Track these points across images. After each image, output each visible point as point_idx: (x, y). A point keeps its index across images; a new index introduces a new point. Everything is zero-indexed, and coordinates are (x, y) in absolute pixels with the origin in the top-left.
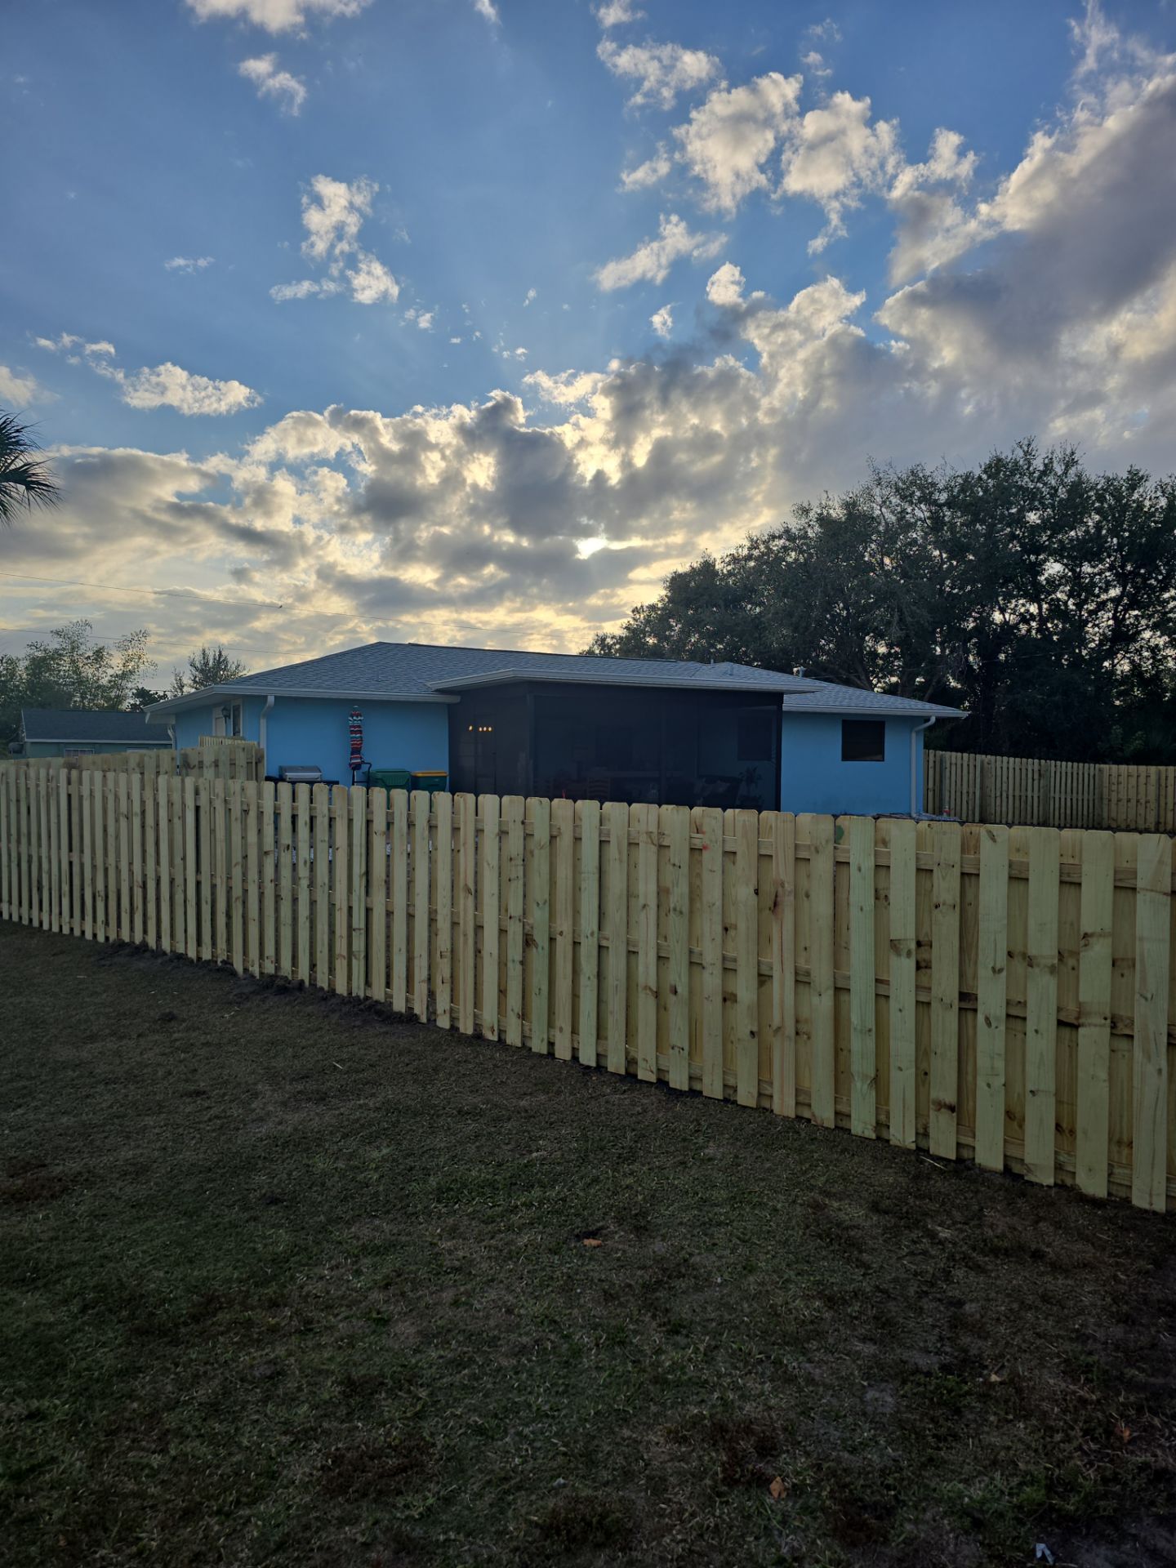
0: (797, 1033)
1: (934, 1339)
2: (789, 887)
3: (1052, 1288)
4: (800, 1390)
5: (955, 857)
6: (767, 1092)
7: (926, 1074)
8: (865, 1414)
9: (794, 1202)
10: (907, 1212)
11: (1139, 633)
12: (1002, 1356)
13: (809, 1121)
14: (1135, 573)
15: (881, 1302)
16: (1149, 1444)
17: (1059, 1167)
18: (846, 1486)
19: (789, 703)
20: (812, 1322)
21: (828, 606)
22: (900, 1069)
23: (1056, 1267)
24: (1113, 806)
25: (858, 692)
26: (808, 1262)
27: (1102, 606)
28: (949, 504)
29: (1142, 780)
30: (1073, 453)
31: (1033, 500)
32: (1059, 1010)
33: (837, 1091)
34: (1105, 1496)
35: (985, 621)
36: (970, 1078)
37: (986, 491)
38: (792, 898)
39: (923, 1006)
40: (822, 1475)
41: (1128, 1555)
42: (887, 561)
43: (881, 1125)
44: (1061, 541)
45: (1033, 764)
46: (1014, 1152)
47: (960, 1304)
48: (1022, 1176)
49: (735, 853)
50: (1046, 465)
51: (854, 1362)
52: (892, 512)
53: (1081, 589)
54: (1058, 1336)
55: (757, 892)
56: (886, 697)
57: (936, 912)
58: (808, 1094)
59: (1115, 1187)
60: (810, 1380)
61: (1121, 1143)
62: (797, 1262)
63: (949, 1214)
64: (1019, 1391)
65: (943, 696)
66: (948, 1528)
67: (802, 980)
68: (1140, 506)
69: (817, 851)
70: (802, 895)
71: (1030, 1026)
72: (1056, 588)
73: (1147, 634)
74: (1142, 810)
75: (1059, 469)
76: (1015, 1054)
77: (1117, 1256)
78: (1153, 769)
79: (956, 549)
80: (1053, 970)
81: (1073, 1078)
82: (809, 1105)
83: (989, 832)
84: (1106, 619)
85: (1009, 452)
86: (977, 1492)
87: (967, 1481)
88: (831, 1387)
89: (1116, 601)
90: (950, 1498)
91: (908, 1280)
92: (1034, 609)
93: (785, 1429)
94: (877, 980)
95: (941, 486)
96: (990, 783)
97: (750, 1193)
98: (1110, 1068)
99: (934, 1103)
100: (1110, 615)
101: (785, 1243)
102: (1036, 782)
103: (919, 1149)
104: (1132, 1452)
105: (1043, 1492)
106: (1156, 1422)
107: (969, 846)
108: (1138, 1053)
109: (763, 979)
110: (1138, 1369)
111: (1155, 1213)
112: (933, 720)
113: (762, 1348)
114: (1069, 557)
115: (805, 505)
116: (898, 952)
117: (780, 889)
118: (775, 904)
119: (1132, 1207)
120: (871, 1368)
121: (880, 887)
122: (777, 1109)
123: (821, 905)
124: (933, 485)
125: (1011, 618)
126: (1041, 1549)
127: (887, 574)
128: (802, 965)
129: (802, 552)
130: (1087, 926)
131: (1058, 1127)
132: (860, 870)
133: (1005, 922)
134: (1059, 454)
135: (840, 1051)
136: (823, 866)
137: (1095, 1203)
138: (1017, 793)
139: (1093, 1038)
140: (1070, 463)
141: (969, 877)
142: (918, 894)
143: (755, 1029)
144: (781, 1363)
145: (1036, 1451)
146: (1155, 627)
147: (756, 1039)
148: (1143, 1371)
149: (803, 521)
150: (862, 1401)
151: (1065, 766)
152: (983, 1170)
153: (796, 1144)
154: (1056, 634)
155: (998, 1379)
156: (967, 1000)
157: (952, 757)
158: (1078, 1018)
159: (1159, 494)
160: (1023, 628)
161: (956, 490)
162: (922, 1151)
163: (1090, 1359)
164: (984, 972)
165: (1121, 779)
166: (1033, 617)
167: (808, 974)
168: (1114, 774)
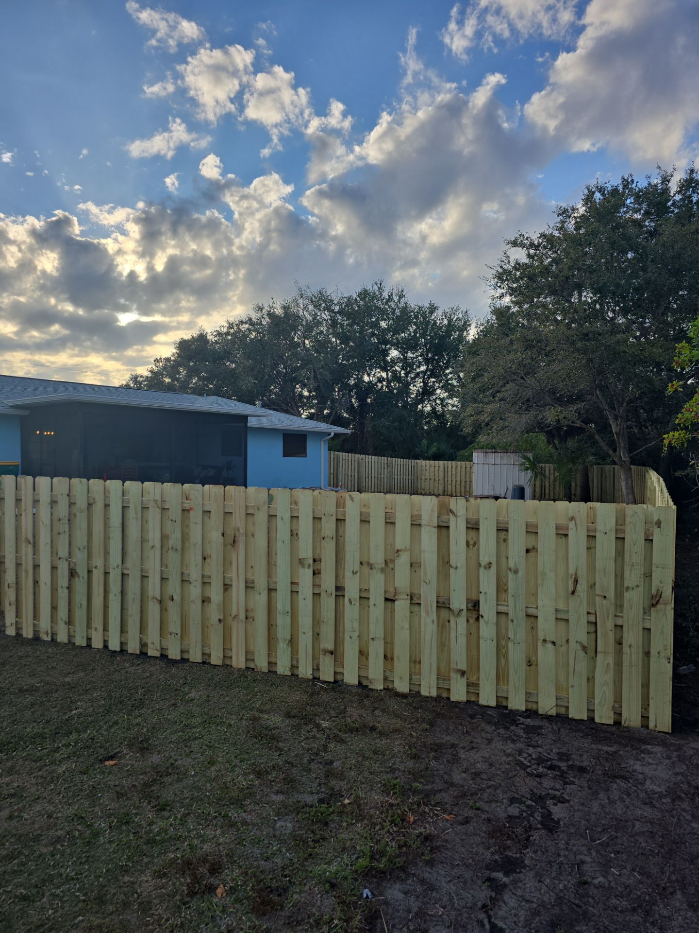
0: (246, 618)
1: (315, 785)
2: (242, 531)
3: (379, 745)
4: (238, 829)
5: (333, 510)
6: (229, 655)
7: (318, 634)
8: (275, 836)
9: (242, 718)
10: (305, 715)
11: (435, 390)
12: (351, 788)
13: (253, 669)
14: (433, 359)
15: (288, 770)
16: (422, 822)
17: (386, 679)
18: (262, 880)
19: (252, 422)
20: (248, 788)
21: (275, 366)
22: (304, 633)
23: (382, 734)
24: (423, 483)
25: (292, 417)
26: (247, 753)
27: (417, 375)
28: (339, 312)
29: (437, 468)
30: (402, 291)
31: (383, 315)
32: (386, 592)
33: (269, 650)
34: (399, 856)
35: (360, 380)
36: (341, 634)
37: (359, 307)
38: (244, 537)
39: (317, 595)
40: (247, 878)
41: (410, 885)
42: (307, 342)
43: (294, 667)
44: (397, 339)
45: (384, 460)
46: (363, 674)
47: (332, 762)
48: (367, 686)
49: (210, 512)
50: (389, 296)
51: (271, 807)
52: (310, 314)
53: (408, 365)
54: (381, 772)
55: (223, 535)
56: (311, 421)
57: (323, 542)
58: (253, 653)
59: (413, 686)
60: (245, 823)
61: (415, 661)
62: (241, 754)
63: (328, 712)
64: (359, 806)
65: (337, 421)
66: (317, 892)
67: (249, 586)
68: (435, 323)
69: (258, 509)
70: (250, 535)
71: (372, 602)
72: (395, 364)
73: (438, 391)
74: (436, 485)
75: (396, 299)
76: (364, 619)
77: (412, 723)
78: (441, 463)
79: (344, 338)
80: (382, 570)
81: (393, 629)
82: (254, 660)
83: (350, 496)
84: (419, 383)
85: (371, 288)
86: (333, 868)
87: (329, 863)
88: (257, 824)
89: (424, 373)
90: (319, 875)
91: (304, 754)
92: (384, 375)
93: (227, 855)
94: (292, 583)
95: (336, 302)
96: (362, 469)
97: (215, 717)
98: (410, 622)
99: (322, 651)
100: (421, 380)
101: (235, 744)
102: (385, 470)
103: (314, 678)
104: (414, 829)
105: (368, 859)
106: (427, 810)
107: (340, 504)
108: (423, 613)
109: (227, 587)
110: (420, 783)
111: (431, 697)
112: (332, 434)
113: (216, 810)
114: (402, 348)
115: (260, 305)
116: (303, 567)
117: (237, 532)
118: (234, 542)
119: (421, 696)
120: (280, 809)
121: (294, 528)
122: (234, 665)
123: (261, 541)
124: (331, 301)
125: (374, 380)
126: (366, 892)
127: (307, 350)
128: (250, 576)
129: (259, 333)
130: (398, 546)
131: (385, 656)
132: (282, 519)
133: (359, 545)
134: (395, 291)
135: (271, 626)
136: (261, 517)
137: (404, 696)
138: (376, 476)
139: (402, 606)
140: (401, 296)
141: (340, 521)
142: (314, 532)
143: (221, 618)
144: (228, 815)
145: (366, 838)
146: (442, 388)
147: (222, 624)
148: (422, 783)
149: (259, 314)
150: (274, 829)
151: (400, 461)
152: (348, 686)
153: (245, 684)
154: (395, 389)
155: (349, 802)
156: (339, 590)
157: (343, 455)
158: (394, 596)
159: (444, 317)
160: (380, 385)
161: (344, 305)
162: (316, 679)
163: (395, 782)
164: (348, 574)
165: (427, 468)
166: (384, 380)
167: (253, 582)
168: (424, 465)
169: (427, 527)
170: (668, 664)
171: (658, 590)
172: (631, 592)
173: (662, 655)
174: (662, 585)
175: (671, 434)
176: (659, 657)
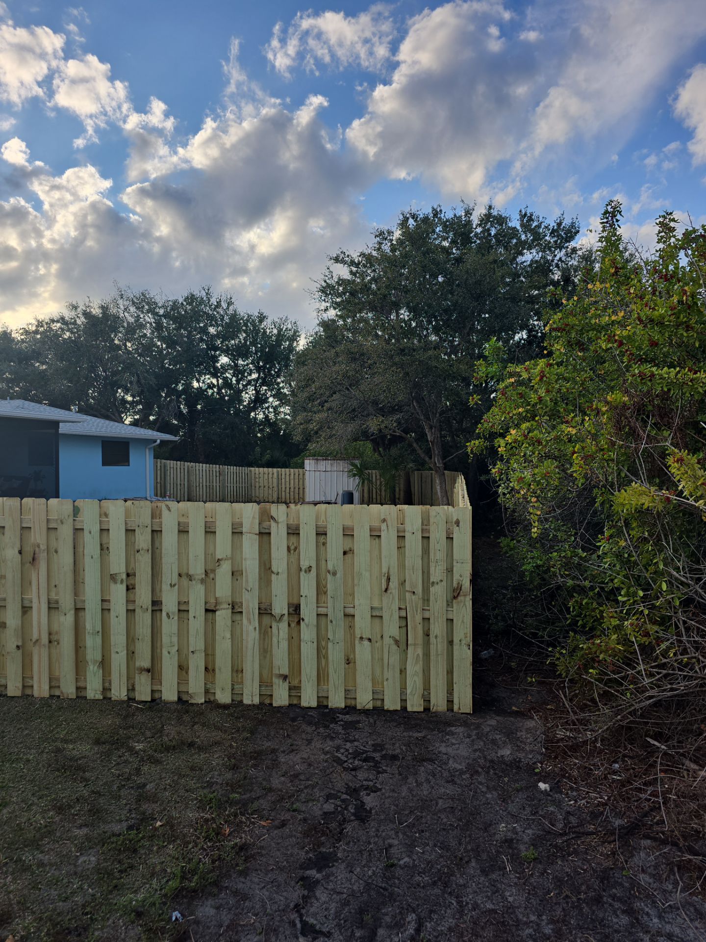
0: (50, 642)
1: (125, 812)
2: (43, 547)
3: (197, 761)
4: (33, 873)
5: (148, 521)
6: (30, 684)
7: (133, 653)
8: (75, 873)
9: (42, 752)
10: (117, 740)
11: (268, 398)
12: (165, 809)
13: (59, 697)
14: (264, 366)
15: (94, 800)
16: (238, 832)
17: (207, 691)
18: (58, 923)
19: (63, 429)
20: (46, 826)
21: (93, 369)
22: (117, 653)
23: (201, 749)
24: (257, 490)
25: (112, 423)
26: (48, 788)
27: (249, 383)
28: (165, 316)
29: (270, 476)
30: (231, 298)
31: (212, 321)
32: (206, 603)
33: (77, 673)
34: (212, 871)
35: (188, 386)
36: (159, 651)
37: (186, 311)
38: (46, 554)
39: (130, 612)
40: (42, 923)
41: (223, 899)
42: (129, 344)
43: (106, 690)
44: (227, 345)
45: (216, 468)
46: (183, 689)
47: (145, 785)
48: (187, 701)
49: (4, 527)
50: (217, 302)
51: (72, 843)
52: (132, 316)
53: (239, 372)
54: (198, 788)
55: (20, 552)
56: (134, 428)
57: (137, 555)
58: (58, 680)
59: (235, 696)
60: (41, 864)
61: (237, 670)
62: (40, 790)
63: (143, 734)
64: (172, 827)
65: (163, 426)
66: (122, 924)
67: (53, 607)
68: (265, 332)
69: (62, 523)
70: (52, 551)
71: (191, 614)
72: (226, 371)
73: (271, 399)
74: (270, 492)
75: (224, 305)
76: (183, 633)
77: (233, 734)
78: (275, 470)
79: (171, 342)
80: (202, 581)
81: (214, 640)
82: (59, 687)
83: (167, 506)
84: (251, 391)
85: (200, 293)
86: (141, 896)
87: (136, 892)
88: (56, 864)
89: (256, 380)
90: (124, 906)
91: (113, 781)
92: (214, 381)
93: (19, 902)
94: (102, 600)
95: (160, 305)
96: (193, 478)
97: (10, 754)
98: (231, 631)
99: (138, 669)
100: (253, 388)
101: (32, 781)
102: (218, 478)
103: (129, 699)
104: (230, 840)
105: (179, 881)
106: (244, 819)
107: (155, 514)
108: (245, 621)
109: (26, 610)
110: (238, 793)
111: (254, 705)
112: (158, 441)
113: (7, 855)
114: (232, 354)
115: (74, 303)
116: (115, 582)
117: (37, 549)
118: (34, 559)
119: (243, 705)
120: (84, 843)
121: (104, 542)
122: (36, 694)
123: (66, 558)
124: (155, 303)
125: (204, 387)
126: (175, 915)
127: (129, 352)
128: (53, 596)
129: (72, 332)
130: (219, 555)
131: (206, 669)
132: (90, 532)
133: (177, 557)
134: (223, 298)
135: (79, 647)
136: (66, 531)
137: (225, 707)
138: (208, 484)
139: (223, 616)
140: (230, 304)
141: (156, 533)
142: (126, 545)
143: (20, 644)
144: (21, 860)
145: (177, 859)
146: (274, 396)
147: (21, 651)
148: (240, 793)
149: (73, 313)
150: (75, 866)
151: (233, 469)
152: (166, 703)
153: (48, 714)
154: (227, 396)
155: (161, 824)
156: (156, 605)
157: (171, 463)
158: (215, 606)
159: (273, 326)
160: (210, 392)
161: (169, 308)
162: (131, 699)
163: (212, 796)
164: (165, 587)
165: (261, 475)
166: (214, 386)
167: (57, 602)
168: (257, 473)
169: (248, 535)
170: (468, 651)
171: (459, 583)
172: (436, 586)
173: (463, 642)
174: (461, 579)
175: (473, 442)
176: (461, 644)
